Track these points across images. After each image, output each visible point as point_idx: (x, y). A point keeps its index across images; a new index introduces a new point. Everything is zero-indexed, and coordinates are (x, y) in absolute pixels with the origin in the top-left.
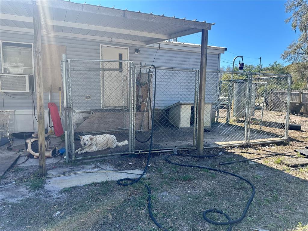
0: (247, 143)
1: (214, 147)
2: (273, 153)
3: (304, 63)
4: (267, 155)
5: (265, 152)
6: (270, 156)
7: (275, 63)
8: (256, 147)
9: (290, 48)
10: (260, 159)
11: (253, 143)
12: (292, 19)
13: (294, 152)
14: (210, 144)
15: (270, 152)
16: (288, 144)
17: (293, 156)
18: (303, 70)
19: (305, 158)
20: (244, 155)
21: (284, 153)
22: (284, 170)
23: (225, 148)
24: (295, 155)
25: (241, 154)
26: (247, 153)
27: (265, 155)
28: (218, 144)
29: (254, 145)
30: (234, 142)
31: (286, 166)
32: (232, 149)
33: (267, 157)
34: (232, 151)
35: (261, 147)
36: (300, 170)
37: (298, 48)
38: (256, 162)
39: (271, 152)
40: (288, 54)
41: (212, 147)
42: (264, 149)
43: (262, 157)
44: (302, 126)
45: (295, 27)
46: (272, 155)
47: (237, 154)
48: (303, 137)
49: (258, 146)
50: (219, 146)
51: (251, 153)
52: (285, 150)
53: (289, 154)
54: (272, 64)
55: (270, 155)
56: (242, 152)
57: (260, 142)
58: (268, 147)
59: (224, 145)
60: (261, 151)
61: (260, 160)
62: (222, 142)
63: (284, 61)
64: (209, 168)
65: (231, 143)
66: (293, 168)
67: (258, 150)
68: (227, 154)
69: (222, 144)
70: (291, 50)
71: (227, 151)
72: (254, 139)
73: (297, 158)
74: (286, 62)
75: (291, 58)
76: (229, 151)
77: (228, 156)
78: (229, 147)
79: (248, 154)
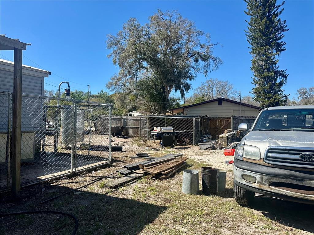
0: (73, 172)
1: (35, 183)
2: (98, 177)
3: (123, 93)
4: (93, 181)
5: (91, 178)
6: (95, 182)
7: (102, 91)
8: (83, 175)
9: (112, 79)
10: (85, 186)
11: (80, 170)
12: (113, 55)
13: (116, 173)
14: (31, 181)
15: (95, 177)
16: (112, 166)
17: (115, 177)
18: (123, 99)
19: (124, 176)
20: (70, 186)
21: (108, 175)
22: (107, 193)
23: (50, 181)
24: (116, 176)
25: (66, 185)
26: (73, 183)
27: (91, 181)
28: (41, 178)
29: (81, 173)
30: (60, 173)
31: (108, 188)
32: (57, 181)
33: (92, 183)
34: (57, 183)
35: (88, 173)
36: (119, 190)
37: (118, 81)
38: (82, 190)
39: (97, 177)
40: (111, 84)
41: (33, 184)
42: (90, 175)
43: (88, 183)
44: (123, 147)
45: (115, 62)
46: (97, 180)
47: (62, 186)
48: (124, 157)
49: (85, 173)
50: (42, 181)
51: (77, 182)
52: (108, 172)
53: (112, 176)
54: (100, 92)
55: (95, 180)
56: (68, 183)
57: (87, 168)
58: (95, 171)
59: (48, 178)
60: (87, 178)
61: (86, 188)
62: (46, 176)
63: (109, 90)
64: (27, 211)
65: (56, 174)
66: (114, 190)
67: (85, 177)
68: (51, 189)
69: (46, 178)
70: (114, 82)
71: (52, 185)
72: (81, 166)
73: (118, 178)
74: (110, 91)
75: (114, 88)
76: (54, 184)
77: (52, 191)
78: (54, 179)
79: (75, 184)
